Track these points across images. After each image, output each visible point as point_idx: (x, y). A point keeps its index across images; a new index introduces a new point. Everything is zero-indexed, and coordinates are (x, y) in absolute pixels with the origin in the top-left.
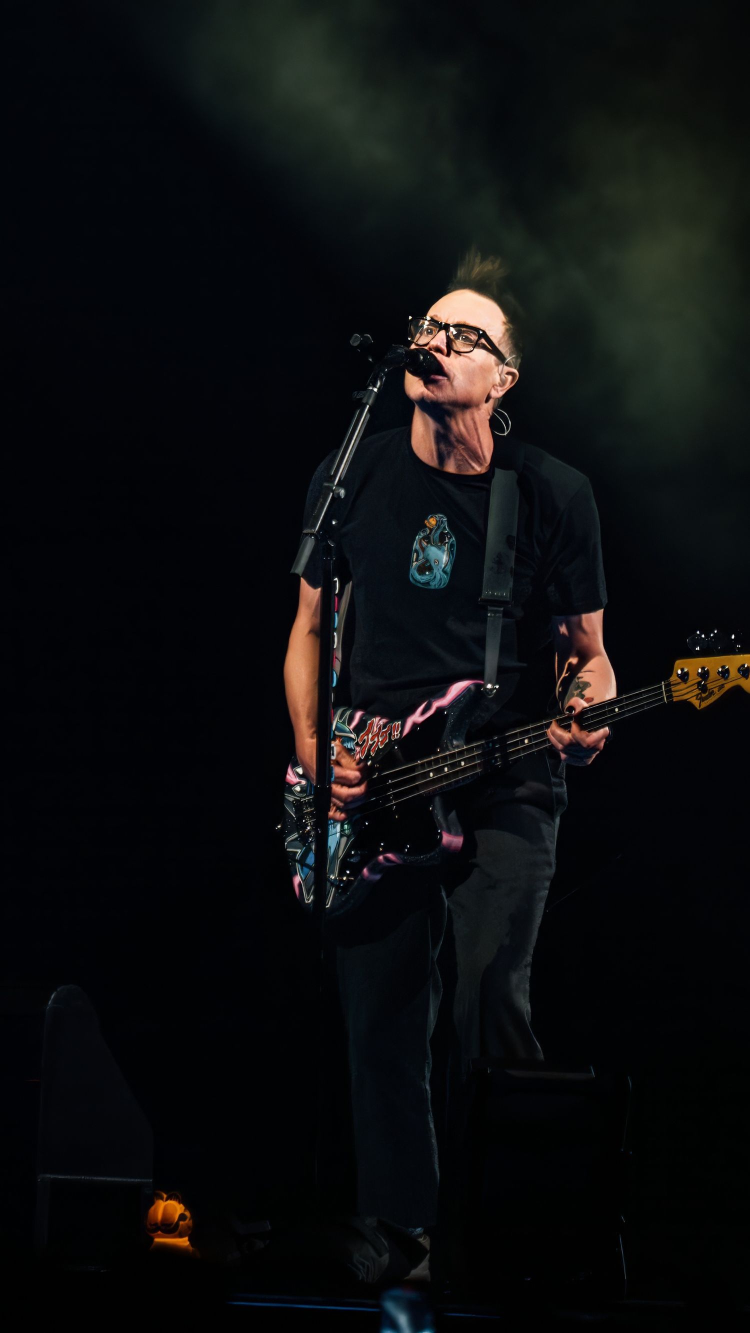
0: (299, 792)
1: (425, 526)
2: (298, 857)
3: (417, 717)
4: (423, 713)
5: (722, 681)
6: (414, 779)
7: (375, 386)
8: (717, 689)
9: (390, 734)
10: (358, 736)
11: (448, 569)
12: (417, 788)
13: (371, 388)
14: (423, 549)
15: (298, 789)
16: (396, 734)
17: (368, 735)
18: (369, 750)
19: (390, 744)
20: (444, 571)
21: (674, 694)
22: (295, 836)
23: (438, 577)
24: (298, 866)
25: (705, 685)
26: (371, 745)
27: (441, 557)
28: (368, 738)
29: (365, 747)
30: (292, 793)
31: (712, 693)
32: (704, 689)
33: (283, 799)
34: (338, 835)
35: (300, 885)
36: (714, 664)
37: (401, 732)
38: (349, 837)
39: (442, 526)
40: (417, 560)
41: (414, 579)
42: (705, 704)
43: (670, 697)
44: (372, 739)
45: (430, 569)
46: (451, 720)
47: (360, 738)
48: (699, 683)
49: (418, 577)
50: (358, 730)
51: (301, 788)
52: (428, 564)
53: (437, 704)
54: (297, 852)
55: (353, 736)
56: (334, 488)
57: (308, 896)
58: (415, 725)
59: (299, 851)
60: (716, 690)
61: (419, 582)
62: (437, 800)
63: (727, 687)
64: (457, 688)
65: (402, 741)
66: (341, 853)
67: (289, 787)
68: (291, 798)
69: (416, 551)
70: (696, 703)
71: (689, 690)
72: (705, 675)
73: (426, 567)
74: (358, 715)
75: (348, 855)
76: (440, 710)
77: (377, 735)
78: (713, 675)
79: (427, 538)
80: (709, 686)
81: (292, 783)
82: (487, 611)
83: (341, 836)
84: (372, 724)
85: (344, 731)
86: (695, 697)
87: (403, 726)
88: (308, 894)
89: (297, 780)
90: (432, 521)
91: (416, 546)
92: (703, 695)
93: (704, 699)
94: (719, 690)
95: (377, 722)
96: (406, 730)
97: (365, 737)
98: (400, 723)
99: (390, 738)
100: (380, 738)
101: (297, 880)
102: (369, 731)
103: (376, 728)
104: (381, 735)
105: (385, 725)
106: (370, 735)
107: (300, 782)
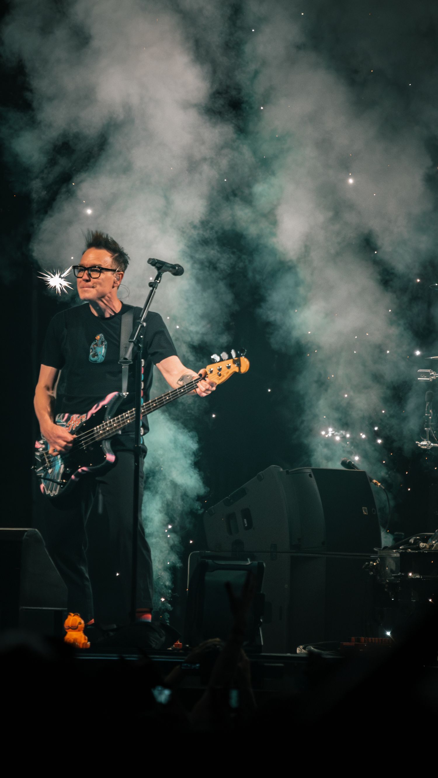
0: (42, 451)
1: (96, 339)
2: (42, 476)
3: (93, 411)
4: (96, 408)
5: (228, 370)
6: (93, 435)
9: (81, 420)
10: (67, 423)
11: (105, 355)
12: (94, 438)
14: (95, 348)
15: (41, 449)
16: (84, 420)
17: (71, 422)
18: (72, 428)
19: (81, 425)
20: (103, 356)
22: (41, 468)
23: (100, 359)
24: (42, 480)
25: (220, 374)
26: (74, 425)
27: (102, 351)
28: (71, 424)
30: (39, 451)
31: (224, 376)
33: (34, 455)
35: (44, 488)
36: (224, 364)
37: (86, 418)
39: (102, 338)
40: (92, 352)
41: (91, 360)
44: (73, 423)
45: (97, 355)
46: (108, 410)
48: (218, 373)
49: (92, 359)
50: (67, 421)
51: (43, 449)
52: (97, 354)
53: (101, 404)
55: (64, 424)
57: (47, 491)
58: (92, 414)
59: (42, 474)
60: (225, 375)
61: (93, 361)
62: (103, 442)
63: (230, 373)
64: (110, 397)
65: (86, 422)
66: (62, 471)
67: (37, 450)
68: (38, 454)
69: (92, 349)
71: (214, 376)
72: (220, 370)
73: (95, 355)
74: (67, 415)
76: (103, 407)
77: (75, 421)
78: (224, 369)
79: (96, 344)
80: (222, 373)
81: (38, 448)
82: (122, 366)
83: (61, 465)
84: (73, 417)
85: (62, 423)
86: (217, 379)
87: (87, 416)
88: (47, 490)
89: (40, 446)
90: (98, 337)
91: (92, 346)
92: (220, 377)
93: (220, 379)
94: (226, 374)
95: (75, 416)
96: (89, 417)
97: (70, 423)
98: (85, 414)
99: (81, 421)
100: (77, 422)
101: (42, 486)
102: (72, 420)
103: (74, 419)
104: (77, 421)
105: (79, 417)
106: (72, 422)
107: (42, 447)
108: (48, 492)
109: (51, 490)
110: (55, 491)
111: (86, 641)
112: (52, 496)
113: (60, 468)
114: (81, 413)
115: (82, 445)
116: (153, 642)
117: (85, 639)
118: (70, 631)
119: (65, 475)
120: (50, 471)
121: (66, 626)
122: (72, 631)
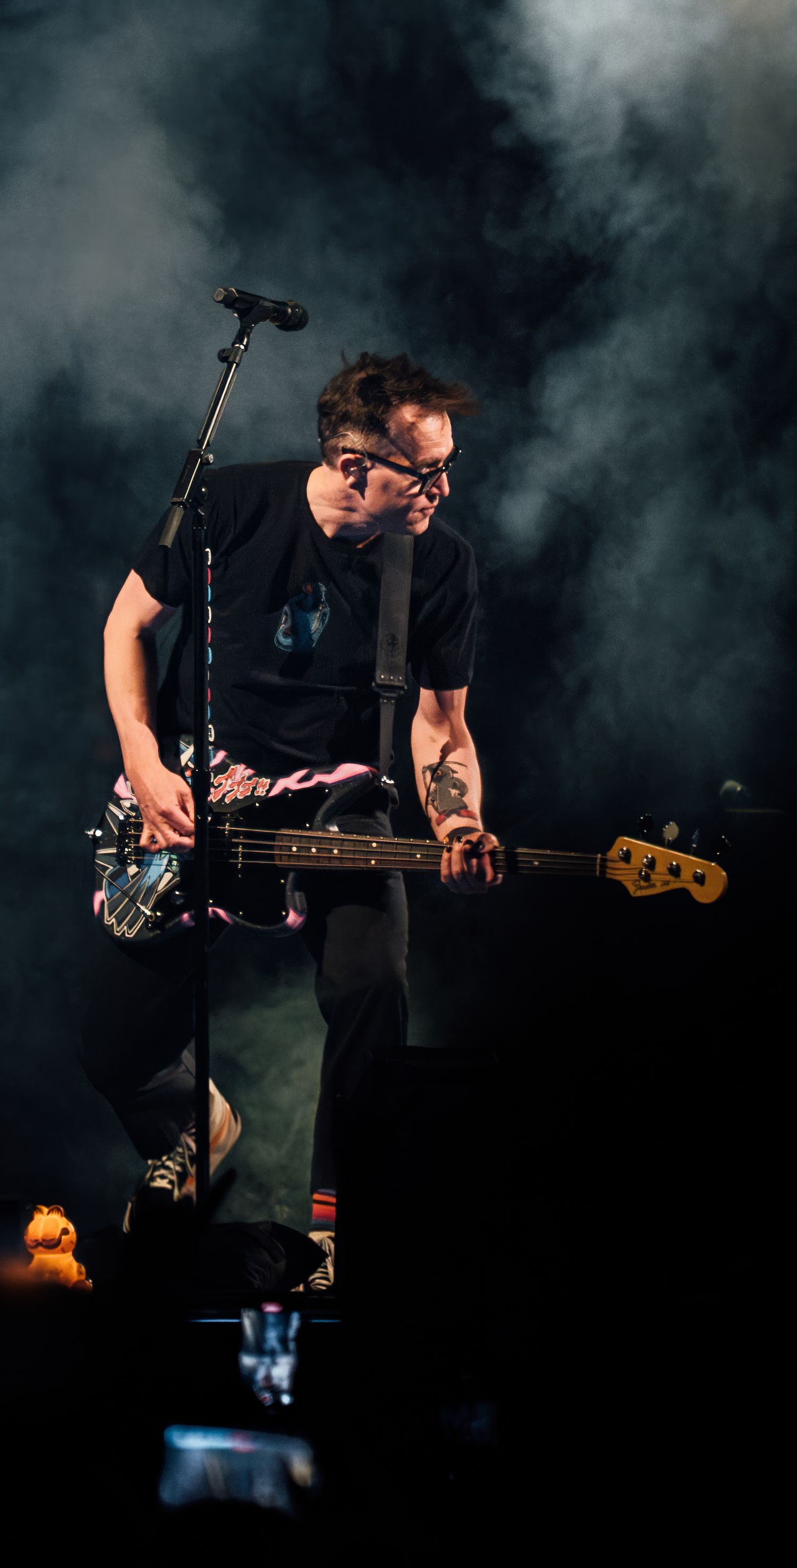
2: (108, 873)
3: (291, 782)
4: (301, 781)
5: (671, 878)
6: (271, 847)
7: (241, 343)
8: (661, 883)
9: (254, 788)
10: (215, 776)
12: (272, 857)
13: (237, 345)
15: (126, 803)
16: (261, 792)
17: (227, 779)
18: (224, 796)
19: (252, 799)
21: (609, 871)
22: (113, 851)
24: (105, 882)
25: (648, 874)
26: (229, 792)
28: (226, 784)
29: (220, 791)
31: (653, 886)
32: (647, 878)
33: (106, 808)
34: (163, 868)
35: (102, 903)
36: (668, 856)
37: (268, 791)
38: (175, 875)
42: (639, 893)
43: (603, 872)
44: (230, 786)
46: (330, 801)
47: (217, 778)
48: (642, 869)
50: (217, 770)
51: (131, 804)
53: (318, 778)
54: (108, 868)
56: (202, 453)
57: (109, 916)
58: (286, 790)
59: (111, 868)
60: (658, 884)
62: (291, 875)
63: (672, 886)
64: (349, 770)
66: (161, 888)
68: (115, 810)
69: (286, 613)
70: (631, 889)
71: (628, 872)
72: (652, 864)
74: (221, 755)
75: (168, 893)
76: (321, 786)
77: (239, 784)
78: (661, 867)
79: (300, 604)
80: (653, 877)
81: (121, 796)
83: (167, 870)
84: (234, 770)
86: (632, 882)
87: (272, 786)
88: (110, 913)
89: (128, 794)
91: (286, 608)
92: (643, 883)
93: (641, 888)
94: (662, 885)
95: (241, 771)
96: (275, 791)
97: (224, 781)
98: (269, 780)
99: (253, 792)
100: (241, 789)
101: (100, 896)
102: (230, 776)
103: (238, 777)
104: (243, 786)
105: (249, 778)
106: (230, 782)
107: (132, 799)
108: (110, 920)
109: (120, 919)
110: (130, 927)
111: (83, 1277)
112: (119, 934)
113: (161, 877)
114: (260, 772)
115: (235, 855)
116: (257, 1275)
117: (80, 1273)
118: (41, 1252)
119: (165, 902)
120: (133, 870)
121: (30, 1240)
122: (45, 1253)
